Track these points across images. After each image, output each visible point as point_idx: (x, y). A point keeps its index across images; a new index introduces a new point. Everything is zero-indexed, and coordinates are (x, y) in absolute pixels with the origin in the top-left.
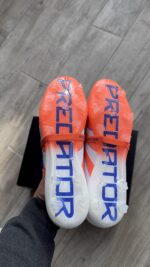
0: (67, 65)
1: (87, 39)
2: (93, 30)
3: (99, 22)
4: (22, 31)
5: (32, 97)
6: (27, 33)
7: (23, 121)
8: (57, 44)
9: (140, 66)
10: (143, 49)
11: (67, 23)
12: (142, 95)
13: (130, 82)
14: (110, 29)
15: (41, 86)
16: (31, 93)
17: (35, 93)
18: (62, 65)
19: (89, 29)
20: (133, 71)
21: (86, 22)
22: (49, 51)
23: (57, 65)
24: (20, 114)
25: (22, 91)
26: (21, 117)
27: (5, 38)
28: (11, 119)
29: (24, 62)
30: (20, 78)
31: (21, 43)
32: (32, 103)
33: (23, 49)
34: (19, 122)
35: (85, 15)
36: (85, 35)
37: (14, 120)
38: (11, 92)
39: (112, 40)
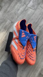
0: (19, 17)
1: (25, 10)
2: (27, 8)
3: (29, 6)
4: (7, 7)
5: (9, 25)
6: (8, 7)
7: (6, 32)
8: (17, 11)
9: (39, 19)
10: (40, 14)
11: (20, 5)
12: (40, 27)
13: (37, 23)
14: (32, 8)
15: (12, 22)
16: (9, 24)
18: (18, 17)
19: (26, 7)
20: (37, 20)
21: (25, 6)
22: (14, 13)
23: (17, 17)
26: (6, 31)
27: (2, 8)
28: (3, 31)
29: (7, 15)
30: (6, 20)
31: (6, 10)
32: (9, 27)
33: (7, 12)
34: (5, 32)
35: (25, 3)
36: (25, 9)
37: (4, 31)
38: (3, 24)
39: (32, 11)
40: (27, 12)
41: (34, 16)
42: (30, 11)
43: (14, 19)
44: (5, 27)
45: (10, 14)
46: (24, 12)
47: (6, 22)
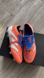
0: (22, 9)
5: (8, 19)
7: (3, 28)
8: (19, 1)
15: (12, 15)
16: (8, 17)
17: (9, 18)
23: (18, 8)
24: (2, 25)
25: (4, 17)
29: (6, 6)
30: (4, 12)
32: (7, 21)
34: (2, 28)
39: (40, 2)
40: (33, 3)
41: (42, 8)
42: (37, 2)
43: (15, 11)
44: (1, 21)
45: (10, 4)
46: (29, 3)
47: (4, 14)
